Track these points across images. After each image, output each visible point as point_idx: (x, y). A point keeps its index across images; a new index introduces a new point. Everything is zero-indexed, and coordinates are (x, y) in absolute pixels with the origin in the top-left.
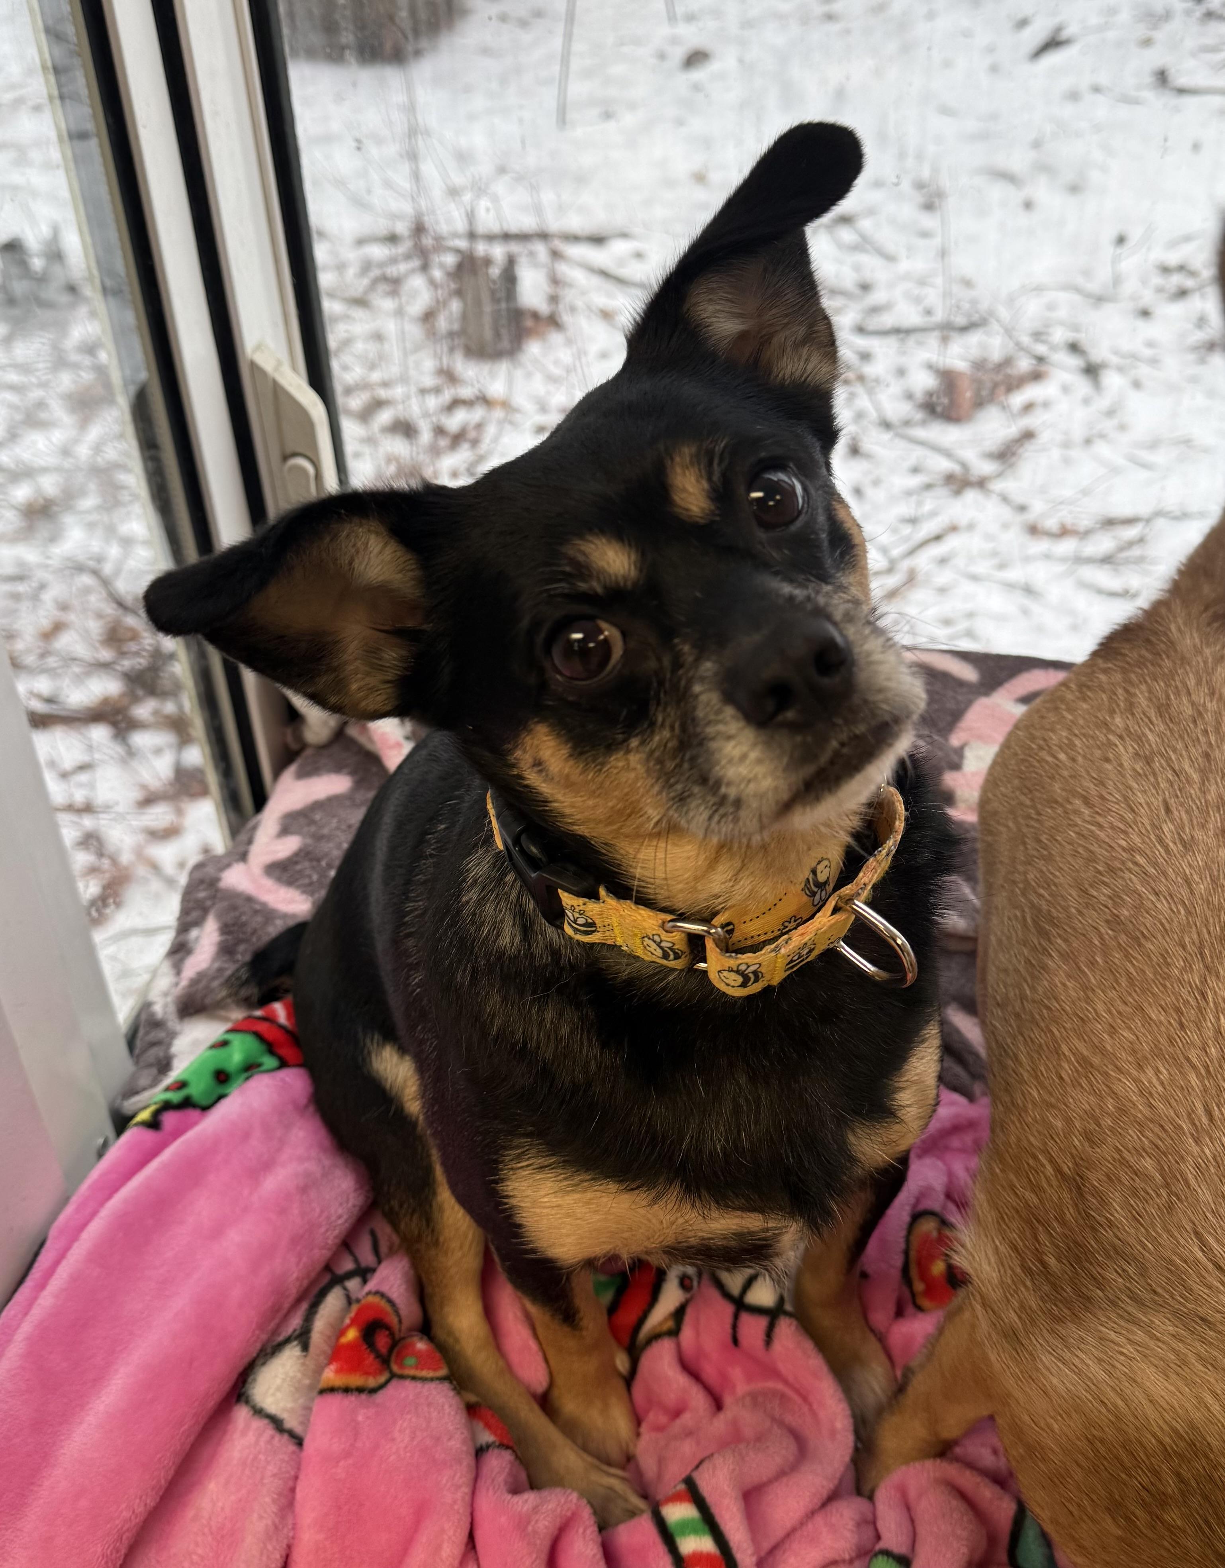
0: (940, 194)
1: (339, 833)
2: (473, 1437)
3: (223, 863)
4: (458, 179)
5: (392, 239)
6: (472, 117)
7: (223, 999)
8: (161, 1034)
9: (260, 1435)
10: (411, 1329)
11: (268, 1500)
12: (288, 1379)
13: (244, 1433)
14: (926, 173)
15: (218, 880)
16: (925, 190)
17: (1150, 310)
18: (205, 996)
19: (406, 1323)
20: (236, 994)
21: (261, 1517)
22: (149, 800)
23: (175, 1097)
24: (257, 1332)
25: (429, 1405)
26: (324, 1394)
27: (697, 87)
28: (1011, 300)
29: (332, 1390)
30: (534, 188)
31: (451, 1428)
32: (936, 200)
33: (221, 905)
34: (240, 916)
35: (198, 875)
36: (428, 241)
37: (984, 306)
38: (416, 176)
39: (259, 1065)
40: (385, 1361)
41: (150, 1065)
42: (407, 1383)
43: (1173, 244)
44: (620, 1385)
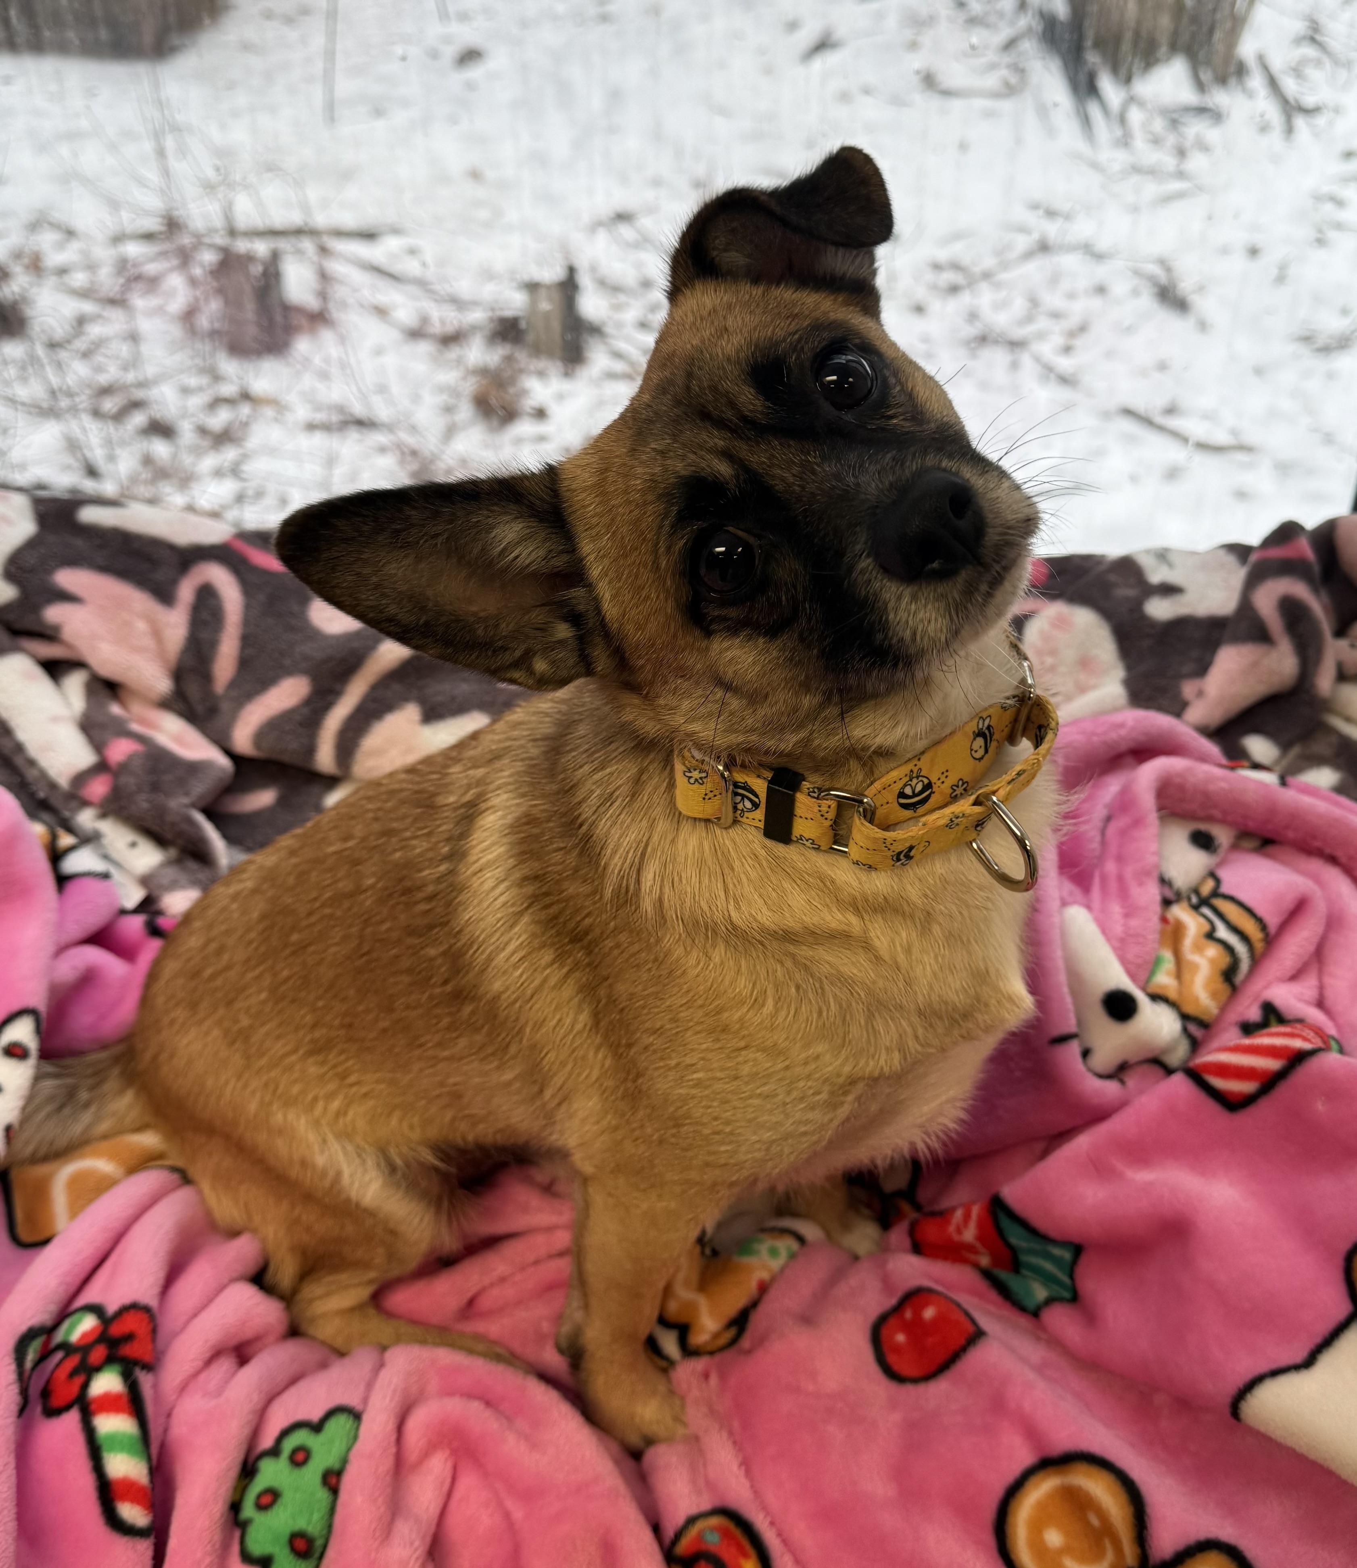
5: (148, 236)
6: (234, 113)
27: (471, 86)
30: (299, 185)
36: (184, 239)
38: (166, 173)
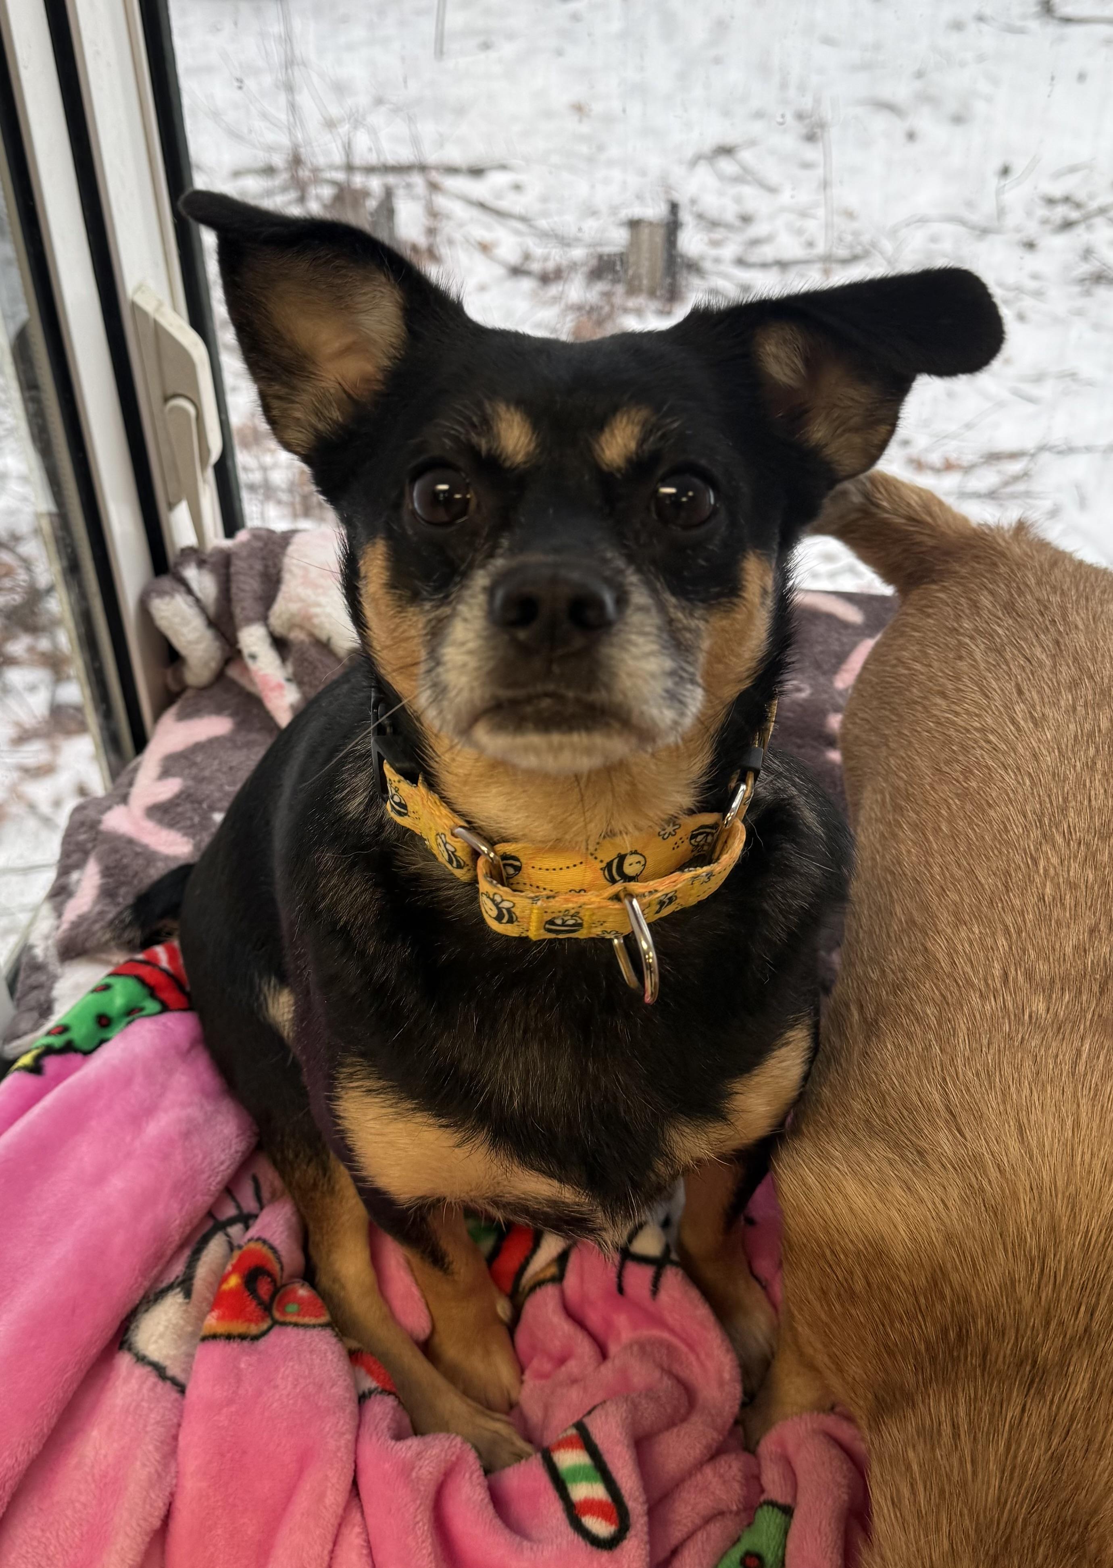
0: (822, 125)
1: (219, 775)
2: (356, 1383)
3: (104, 805)
4: (335, 111)
5: (269, 171)
6: (350, 47)
7: (107, 943)
8: (43, 978)
9: (144, 1382)
10: (292, 1276)
11: (151, 1447)
12: (171, 1326)
13: (126, 1381)
14: (807, 103)
15: (99, 822)
16: (807, 121)
17: (1035, 242)
18: (86, 940)
19: (288, 1270)
20: (119, 937)
21: (144, 1465)
22: (23, 737)
23: (57, 1041)
24: (140, 1279)
25: (312, 1352)
26: (206, 1342)
27: (576, 17)
28: (893, 233)
29: (214, 1337)
30: (411, 120)
31: (334, 1375)
32: (818, 131)
33: (102, 848)
34: (121, 859)
35: (79, 817)
36: (304, 173)
37: (866, 238)
38: (293, 107)
39: (141, 1009)
40: (267, 1309)
41: (31, 1009)
42: (289, 1329)
43: (1058, 175)
44: (503, 1334)
